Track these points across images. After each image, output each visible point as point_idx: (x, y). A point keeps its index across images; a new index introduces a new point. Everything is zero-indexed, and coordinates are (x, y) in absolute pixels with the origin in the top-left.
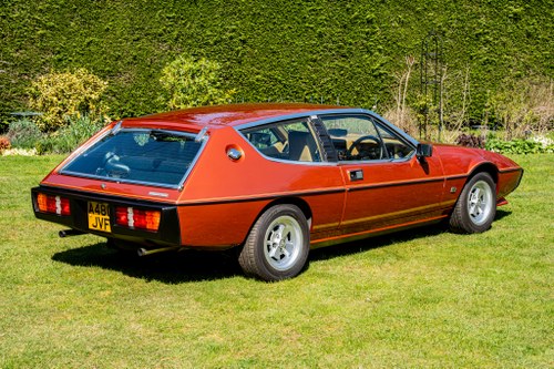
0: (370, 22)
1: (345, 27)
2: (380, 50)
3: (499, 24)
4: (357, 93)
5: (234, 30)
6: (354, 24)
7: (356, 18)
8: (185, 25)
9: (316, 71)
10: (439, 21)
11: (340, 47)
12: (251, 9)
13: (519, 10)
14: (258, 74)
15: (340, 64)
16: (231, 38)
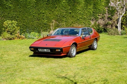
0: (43, 13)
1: (39, 14)
2: (45, 19)
3: (67, 14)
4: (41, 28)
5: (16, 15)
6: (40, 14)
7: (41, 12)
8: (5, 13)
9: (33, 23)
10: (57, 13)
11: (38, 18)
12: (19, 10)
13: (71, 11)
14: (21, 24)
15: (38, 22)
16: (15, 16)
